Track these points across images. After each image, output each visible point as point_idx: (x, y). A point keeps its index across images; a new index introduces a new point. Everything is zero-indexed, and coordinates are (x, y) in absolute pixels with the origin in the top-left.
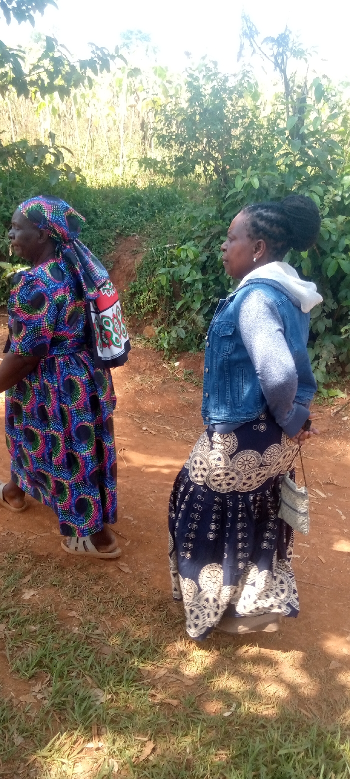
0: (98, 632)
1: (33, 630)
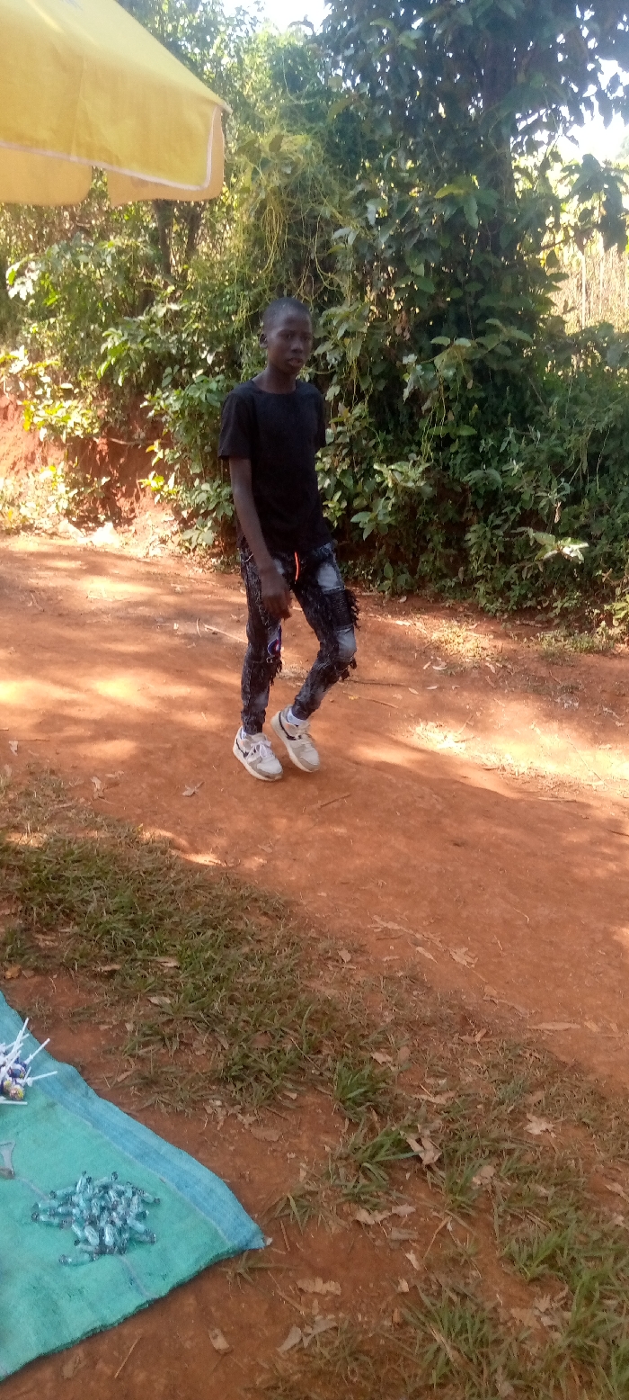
1: (542, 1194)
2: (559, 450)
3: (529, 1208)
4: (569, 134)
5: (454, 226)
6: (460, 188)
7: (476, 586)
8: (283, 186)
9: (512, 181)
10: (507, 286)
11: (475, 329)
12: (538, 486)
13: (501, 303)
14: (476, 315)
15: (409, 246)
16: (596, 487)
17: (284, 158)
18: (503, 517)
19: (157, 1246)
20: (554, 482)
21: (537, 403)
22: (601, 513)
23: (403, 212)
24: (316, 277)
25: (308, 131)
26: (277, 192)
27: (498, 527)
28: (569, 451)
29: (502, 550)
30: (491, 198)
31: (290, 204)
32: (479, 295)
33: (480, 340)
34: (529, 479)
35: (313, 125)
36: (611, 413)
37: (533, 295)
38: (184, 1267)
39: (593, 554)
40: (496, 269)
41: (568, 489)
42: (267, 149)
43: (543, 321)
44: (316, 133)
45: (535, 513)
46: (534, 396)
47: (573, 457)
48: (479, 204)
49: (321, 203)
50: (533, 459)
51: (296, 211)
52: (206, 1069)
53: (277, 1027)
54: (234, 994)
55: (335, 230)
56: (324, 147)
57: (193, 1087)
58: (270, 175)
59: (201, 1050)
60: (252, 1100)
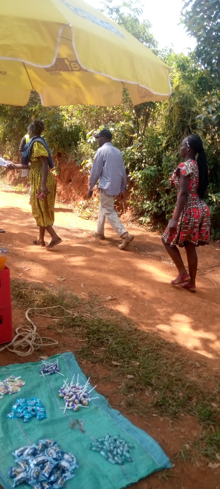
8: (179, 102)
17: (180, 93)
19: (134, 463)
24: (190, 131)
25: (188, 83)
26: (177, 104)
31: (182, 108)
35: (190, 81)
38: (143, 472)
42: (174, 89)
44: (191, 84)
49: (192, 107)
51: (184, 110)
52: (150, 402)
53: (175, 389)
54: (159, 377)
55: (197, 115)
56: (194, 88)
57: (145, 408)
58: (175, 98)
59: (148, 395)
60: (167, 414)
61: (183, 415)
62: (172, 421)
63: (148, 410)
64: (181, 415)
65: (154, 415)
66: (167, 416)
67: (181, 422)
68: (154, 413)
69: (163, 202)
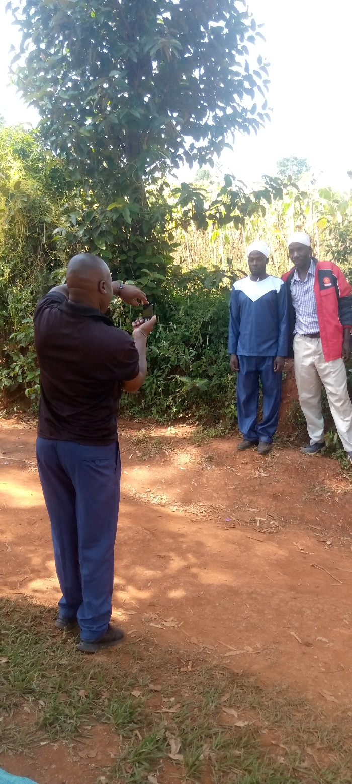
0: (305, 765)
1: (237, 755)
2: (187, 333)
3: (231, 765)
4: (172, 173)
5: (119, 222)
6: (120, 203)
7: (152, 409)
8: (23, 207)
9: (146, 198)
10: (149, 252)
11: (135, 274)
12: (178, 353)
13: (147, 260)
14: (135, 267)
15: (95, 235)
16: (208, 351)
17: (23, 194)
18: (161, 371)
20: (186, 351)
21: (172, 310)
22: (212, 364)
23: (90, 217)
24: (46, 253)
25: (34, 178)
26: (19, 211)
27: (160, 376)
28: (192, 333)
29: (164, 388)
30: (136, 207)
31: (28, 217)
32: (135, 257)
33: (139, 280)
34: (173, 350)
35: (37, 175)
36: (211, 312)
37: (163, 255)
39: (211, 385)
40: (143, 243)
41: (194, 353)
42: (13, 189)
43: (170, 268)
44: (39, 179)
45: (178, 367)
46: (170, 306)
47: (194, 337)
48: (130, 211)
49: (45, 215)
50: (173, 339)
51: (32, 220)
52: (34, 722)
53: (72, 687)
54: (44, 672)
55: (54, 229)
56: (44, 187)
57: (26, 735)
58: (15, 202)
59: (29, 711)
60: (64, 735)
61: (89, 727)
62: (73, 745)
63: (31, 739)
64: (87, 729)
65: (42, 743)
66: (64, 738)
67: (87, 741)
68: (42, 740)
69: (17, 368)
